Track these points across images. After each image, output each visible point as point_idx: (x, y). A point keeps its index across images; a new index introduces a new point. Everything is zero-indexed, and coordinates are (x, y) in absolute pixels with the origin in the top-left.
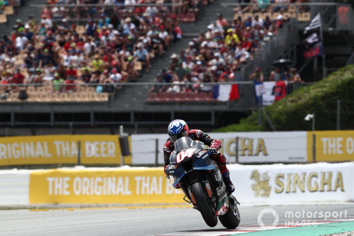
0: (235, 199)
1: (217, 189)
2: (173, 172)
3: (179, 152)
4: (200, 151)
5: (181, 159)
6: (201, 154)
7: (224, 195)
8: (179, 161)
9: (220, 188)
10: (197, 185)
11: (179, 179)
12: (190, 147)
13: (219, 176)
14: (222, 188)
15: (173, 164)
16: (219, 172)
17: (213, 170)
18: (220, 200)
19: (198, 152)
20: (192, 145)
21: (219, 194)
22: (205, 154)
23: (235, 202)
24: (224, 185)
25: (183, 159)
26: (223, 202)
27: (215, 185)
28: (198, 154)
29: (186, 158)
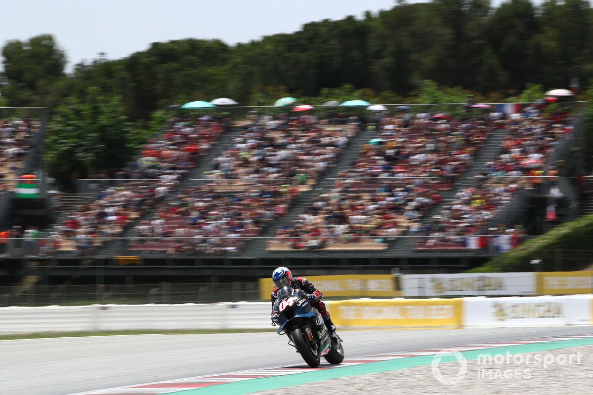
0: (338, 337)
1: (319, 332)
2: (277, 320)
3: (281, 301)
4: (300, 300)
5: (283, 308)
6: (301, 302)
7: (325, 337)
8: (281, 310)
9: (321, 332)
10: (297, 331)
11: (283, 326)
12: (291, 296)
13: (321, 320)
14: (323, 331)
15: (276, 313)
16: (320, 316)
17: (313, 316)
18: (322, 343)
19: (299, 301)
20: (292, 294)
21: (320, 337)
22: (305, 302)
23: (338, 340)
24: (325, 328)
25: (284, 308)
26: (325, 343)
27: (316, 329)
28: (298, 303)
29: (288, 306)
